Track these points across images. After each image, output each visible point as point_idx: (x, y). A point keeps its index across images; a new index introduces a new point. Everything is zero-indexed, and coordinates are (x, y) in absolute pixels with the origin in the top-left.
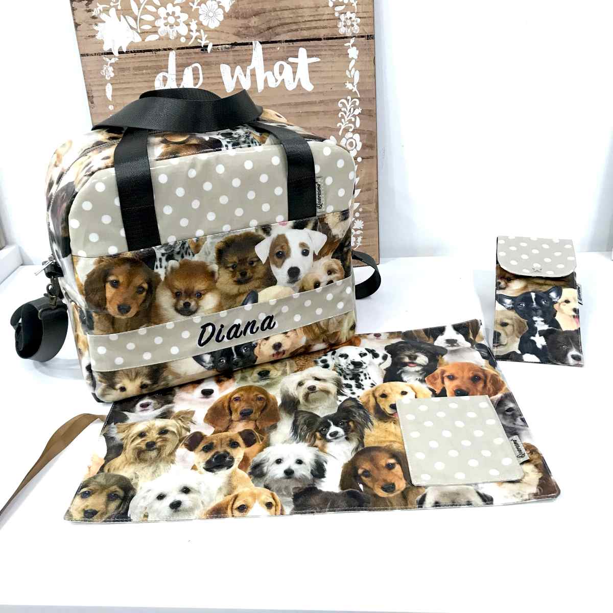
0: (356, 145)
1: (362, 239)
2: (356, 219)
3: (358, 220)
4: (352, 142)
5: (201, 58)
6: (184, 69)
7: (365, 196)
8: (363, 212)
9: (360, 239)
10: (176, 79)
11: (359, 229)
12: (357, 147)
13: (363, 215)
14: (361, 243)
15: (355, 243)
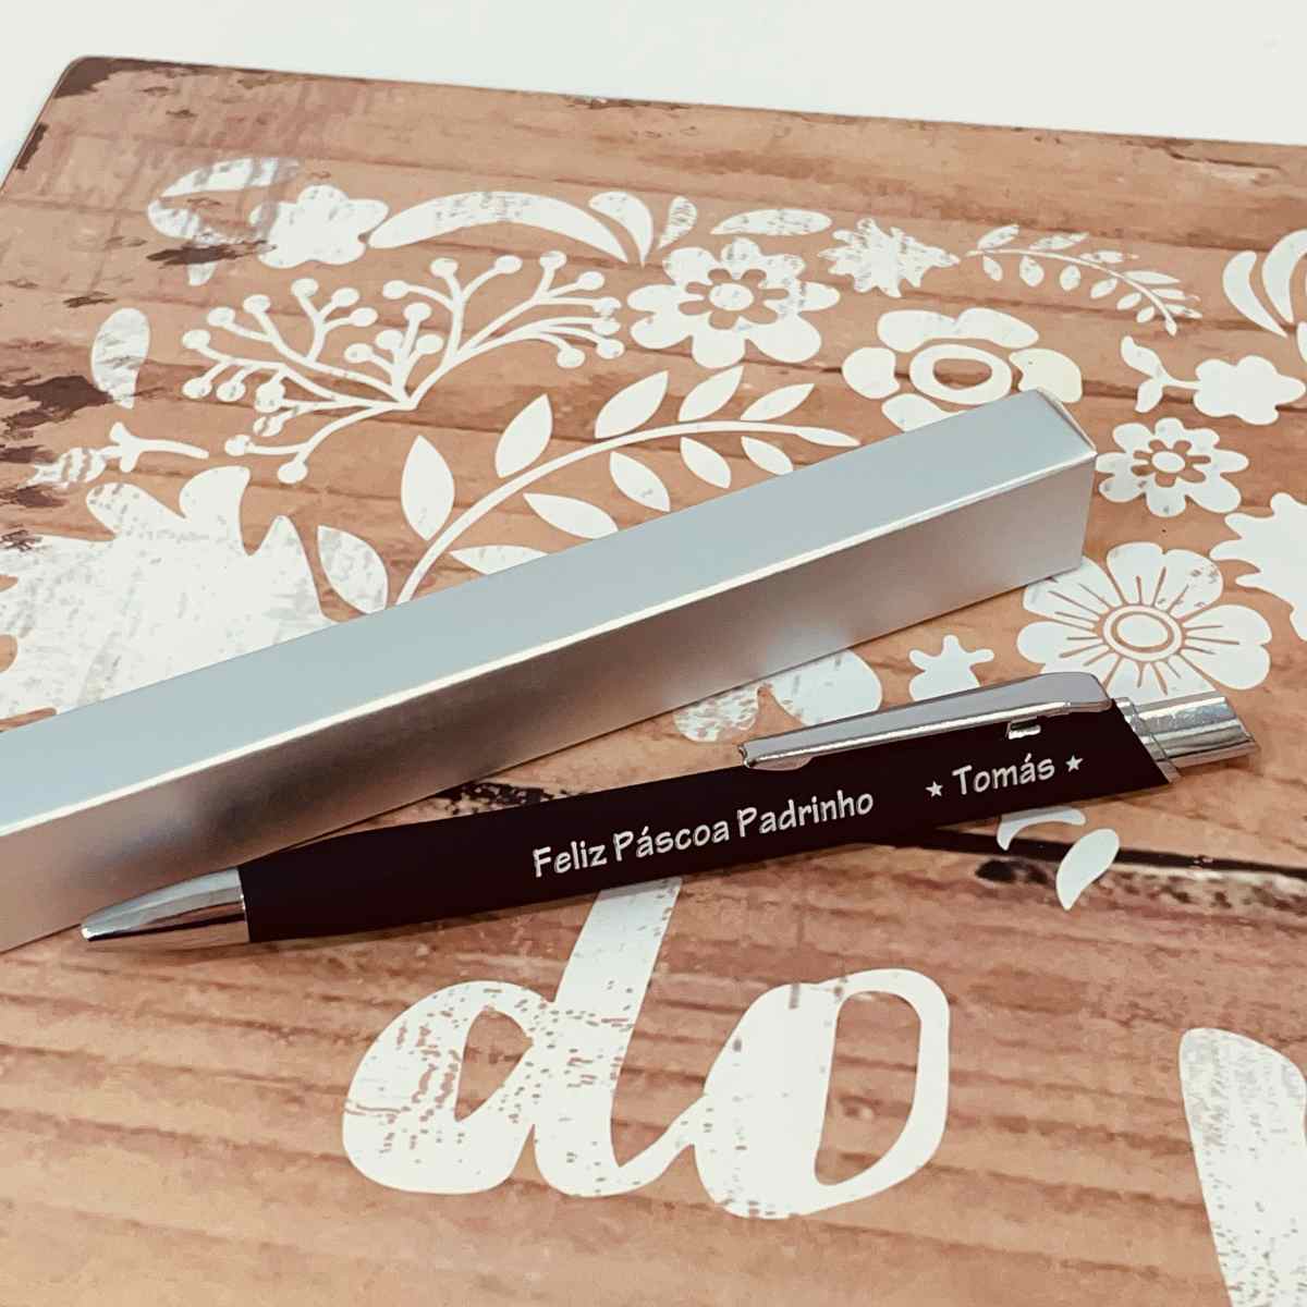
5: (963, 932)
6: (753, 996)
10: (628, 1071)
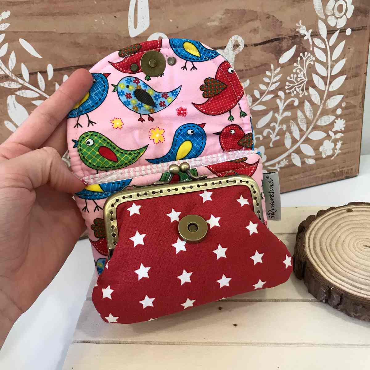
0: (346, 10)
1: (342, 144)
2: (338, 117)
3: (339, 119)
4: (341, 6)
8: (346, 108)
9: (339, 145)
11: (338, 132)
12: (347, 13)
13: (346, 112)
14: (340, 149)
15: (334, 151)
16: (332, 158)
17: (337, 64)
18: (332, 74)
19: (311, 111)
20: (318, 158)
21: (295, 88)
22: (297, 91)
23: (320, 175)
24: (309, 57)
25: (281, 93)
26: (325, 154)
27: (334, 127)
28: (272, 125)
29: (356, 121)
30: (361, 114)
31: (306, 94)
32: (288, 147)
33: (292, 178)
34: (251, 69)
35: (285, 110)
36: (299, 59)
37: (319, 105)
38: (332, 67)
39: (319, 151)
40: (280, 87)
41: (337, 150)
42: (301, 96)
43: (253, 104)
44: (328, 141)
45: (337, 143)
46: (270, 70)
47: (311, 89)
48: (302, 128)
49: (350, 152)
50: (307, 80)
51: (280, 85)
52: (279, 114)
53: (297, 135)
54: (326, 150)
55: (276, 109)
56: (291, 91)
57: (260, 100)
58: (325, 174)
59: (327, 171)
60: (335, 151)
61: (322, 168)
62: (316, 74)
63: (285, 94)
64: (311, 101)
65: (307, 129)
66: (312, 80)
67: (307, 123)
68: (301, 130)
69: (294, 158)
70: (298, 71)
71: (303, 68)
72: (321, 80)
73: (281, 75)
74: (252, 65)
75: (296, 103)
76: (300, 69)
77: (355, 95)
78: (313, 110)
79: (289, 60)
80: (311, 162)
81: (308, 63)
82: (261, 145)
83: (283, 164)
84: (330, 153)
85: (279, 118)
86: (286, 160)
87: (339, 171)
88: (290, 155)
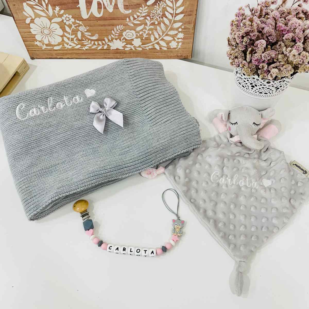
1: (182, 44)
2: (179, 32)
3: (180, 33)
7: (187, 19)
8: (184, 29)
9: (180, 44)
11: (180, 39)
13: (184, 30)
14: (181, 46)
16: (176, 49)
17: (179, 9)
18: (176, 13)
19: (164, 27)
20: (169, 48)
21: (156, 17)
22: (157, 18)
23: (170, 55)
24: (163, 4)
25: (148, 18)
26: (172, 47)
27: (177, 36)
28: (144, 30)
29: (189, 35)
30: (193, 33)
31: (162, 20)
32: (153, 41)
33: (155, 54)
34: (131, 6)
35: (151, 25)
36: (157, 4)
37: (169, 25)
38: (176, 10)
39: (169, 45)
40: (148, 15)
41: (179, 46)
42: (159, 20)
43: (133, 21)
44: (174, 41)
45: (179, 43)
46: (142, 7)
47: (164, 18)
48: (160, 34)
49: (186, 48)
50: (162, 14)
51: (147, 14)
52: (147, 26)
53: (157, 36)
54: (173, 45)
55: (146, 24)
56: (154, 17)
57: (137, 20)
58: (173, 55)
59: (173, 54)
60: (178, 46)
61: (171, 52)
62: (167, 12)
63: (150, 18)
64: (164, 23)
65: (162, 35)
66: (165, 14)
67: (162, 32)
68: (159, 35)
69: (156, 46)
70: (157, 9)
71: (160, 8)
72: (170, 15)
73: (148, 10)
74: (132, 4)
75: (156, 23)
76: (158, 9)
77: (189, 24)
78: (166, 27)
79: (152, 4)
80: (165, 49)
81: (162, 6)
82: (139, 38)
83: (150, 47)
84: (176, 47)
85: (148, 28)
86: (152, 46)
87: (180, 55)
88: (153, 44)
